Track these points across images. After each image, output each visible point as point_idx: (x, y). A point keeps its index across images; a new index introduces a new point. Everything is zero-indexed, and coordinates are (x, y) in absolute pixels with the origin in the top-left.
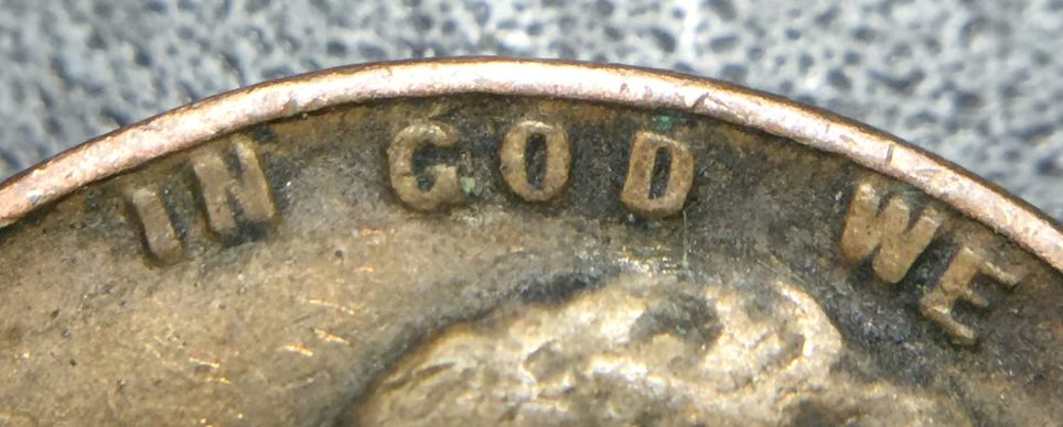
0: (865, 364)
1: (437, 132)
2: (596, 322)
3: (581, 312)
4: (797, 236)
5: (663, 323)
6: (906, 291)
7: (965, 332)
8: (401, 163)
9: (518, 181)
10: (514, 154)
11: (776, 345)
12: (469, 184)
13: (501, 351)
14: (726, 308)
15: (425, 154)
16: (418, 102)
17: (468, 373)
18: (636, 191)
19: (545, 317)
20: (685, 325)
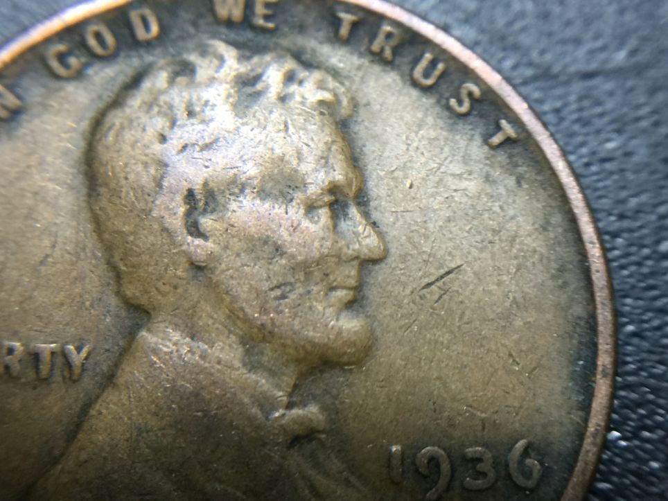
0: (247, 54)
1: (61, 47)
2: (154, 85)
3: (147, 84)
4: (201, 22)
5: (176, 74)
6: (246, 22)
7: (271, 25)
8: (55, 64)
9: (99, 50)
10: (92, 42)
11: (216, 62)
12: (83, 60)
13: (128, 111)
14: (193, 58)
15: (62, 58)
16: (48, 41)
17: (122, 124)
18: (141, 33)
19: (135, 92)
20: (183, 71)
